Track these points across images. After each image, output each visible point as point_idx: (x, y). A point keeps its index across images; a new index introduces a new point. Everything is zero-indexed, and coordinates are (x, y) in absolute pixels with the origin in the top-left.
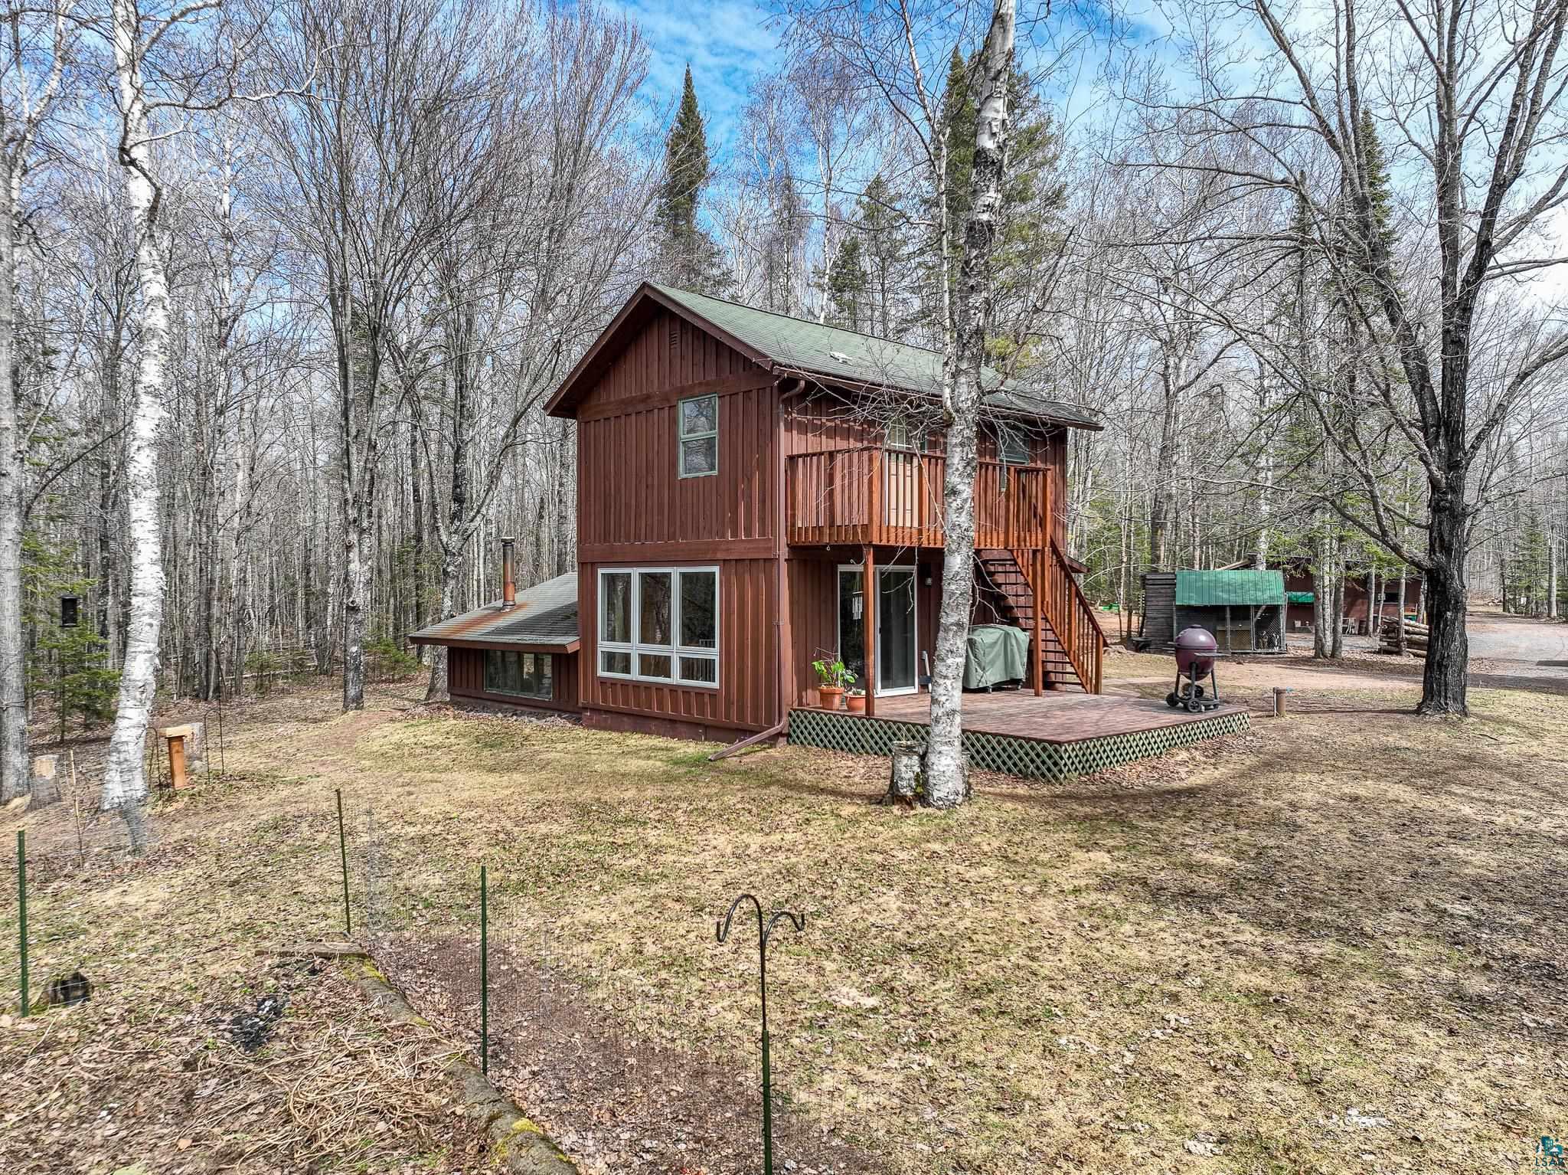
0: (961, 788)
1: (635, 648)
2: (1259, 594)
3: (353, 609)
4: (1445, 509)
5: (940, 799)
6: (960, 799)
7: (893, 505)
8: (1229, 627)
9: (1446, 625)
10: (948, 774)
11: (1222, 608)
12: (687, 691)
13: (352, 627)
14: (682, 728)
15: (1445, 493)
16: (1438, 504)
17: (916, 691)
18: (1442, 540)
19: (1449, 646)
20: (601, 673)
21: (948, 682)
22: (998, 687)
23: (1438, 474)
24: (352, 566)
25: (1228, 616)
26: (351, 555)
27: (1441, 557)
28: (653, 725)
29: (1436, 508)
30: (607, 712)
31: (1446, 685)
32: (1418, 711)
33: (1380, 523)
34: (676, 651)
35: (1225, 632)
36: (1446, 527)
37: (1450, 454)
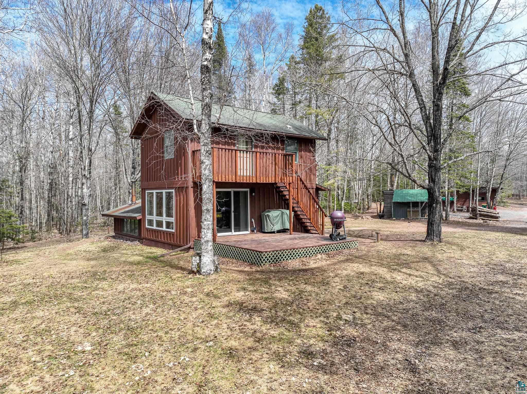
0: (213, 268)
1: (155, 218)
2: (422, 198)
3: (84, 205)
4: (433, 166)
5: (204, 272)
6: (212, 272)
7: (239, 168)
8: (411, 209)
9: (433, 209)
10: (207, 263)
11: (409, 203)
12: (167, 232)
13: (84, 211)
14: (166, 246)
15: (433, 161)
16: (430, 165)
17: (249, 233)
18: (432, 178)
19: (434, 217)
20: (147, 226)
21: (205, 231)
22: (279, 232)
23: (430, 154)
24: (84, 190)
25: (411, 206)
26: (83, 187)
27: (432, 185)
28: (159, 244)
29: (430, 166)
30: (149, 240)
31: (433, 231)
32: (424, 241)
33: (408, 172)
34: (164, 219)
35: (410, 211)
36: (433, 173)
37: (435, 146)
